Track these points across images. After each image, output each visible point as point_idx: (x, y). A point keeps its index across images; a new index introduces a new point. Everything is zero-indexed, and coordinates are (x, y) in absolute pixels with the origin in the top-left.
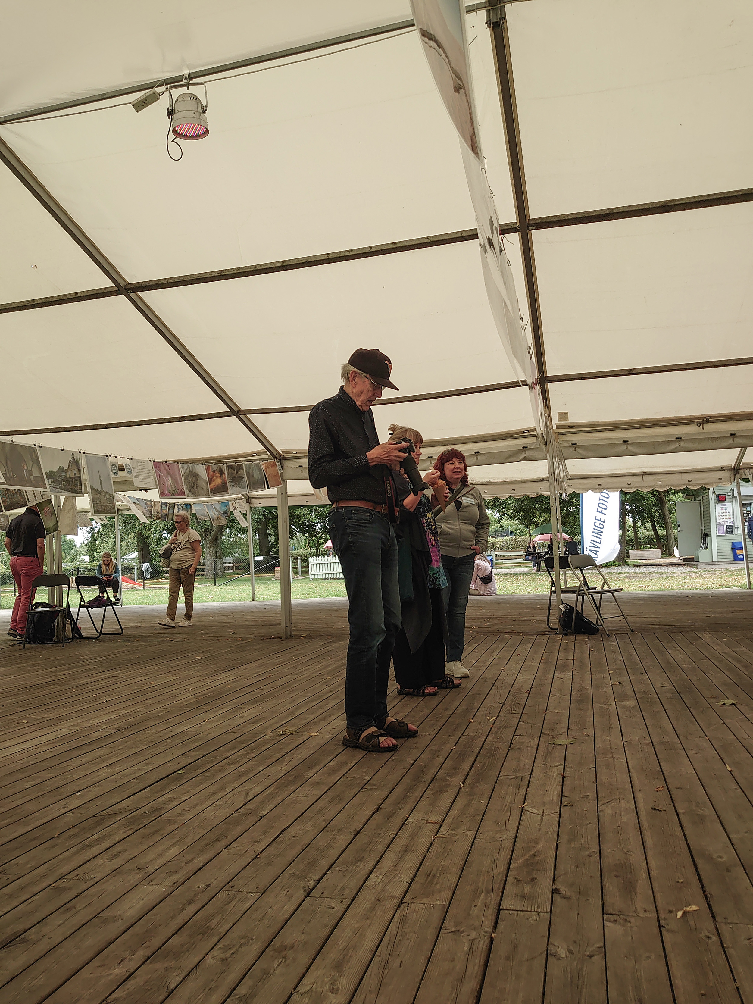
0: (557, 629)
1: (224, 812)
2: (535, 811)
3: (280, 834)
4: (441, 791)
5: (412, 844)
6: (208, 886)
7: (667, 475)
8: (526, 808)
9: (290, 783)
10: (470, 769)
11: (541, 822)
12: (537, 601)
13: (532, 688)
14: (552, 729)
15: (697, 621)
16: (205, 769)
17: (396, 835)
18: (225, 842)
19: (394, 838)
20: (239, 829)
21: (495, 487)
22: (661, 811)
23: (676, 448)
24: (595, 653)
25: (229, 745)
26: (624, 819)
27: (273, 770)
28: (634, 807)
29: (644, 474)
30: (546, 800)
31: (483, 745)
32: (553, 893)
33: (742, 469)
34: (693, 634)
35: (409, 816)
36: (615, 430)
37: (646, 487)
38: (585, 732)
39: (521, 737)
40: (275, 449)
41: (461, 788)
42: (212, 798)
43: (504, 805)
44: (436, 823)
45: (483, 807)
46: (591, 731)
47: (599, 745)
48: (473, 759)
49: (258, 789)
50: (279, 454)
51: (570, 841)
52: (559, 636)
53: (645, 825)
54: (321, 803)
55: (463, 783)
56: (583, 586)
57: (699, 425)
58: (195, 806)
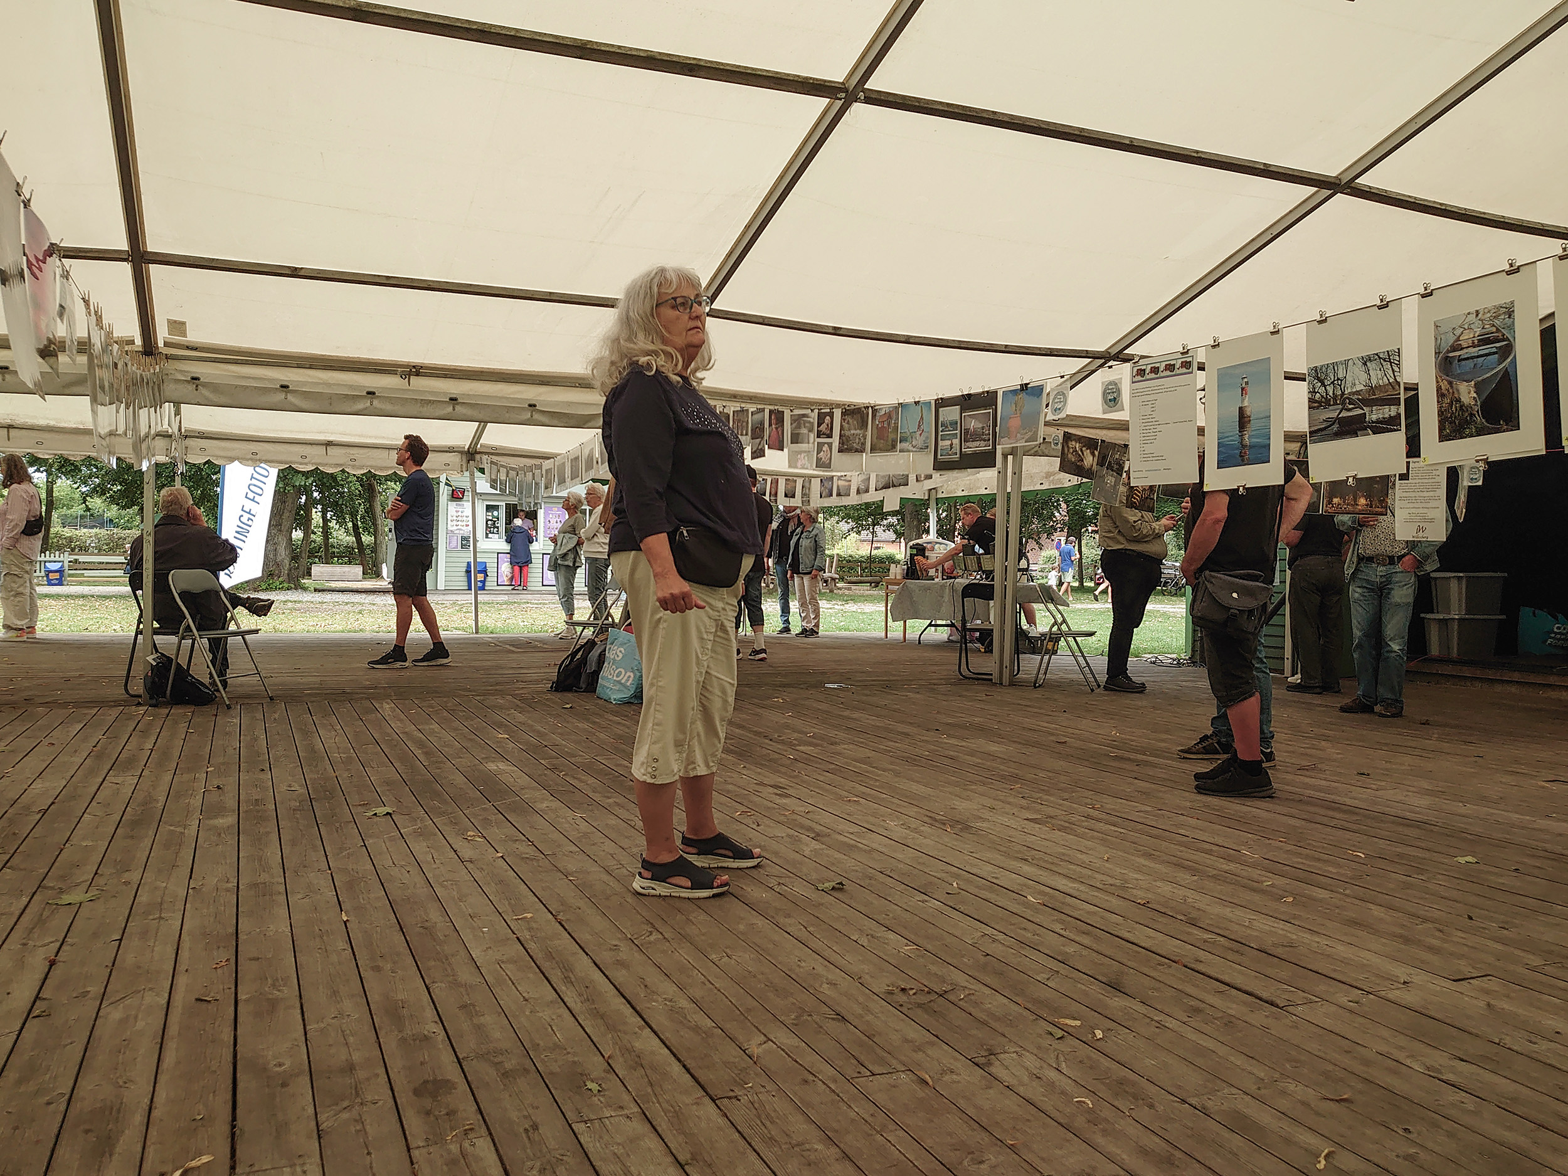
0: (140, 696)
7: (366, 450)
13: (53, 803)
14: (63, 878)
15: (380, 683)
21: (61, 436)
22: (209, 1001)
23: (366, 408)
24: (195, 737)
28: (165, 1003)
29: (329, 444)
33: (480, 453)
34: (367, 703)
36: (268, 364)
37: (330, 465)
38: (126, 876)
46: (136, 875)
47: (143, 897)
52: (141, 708)
53: (173, 1029)
57: (404, 377)
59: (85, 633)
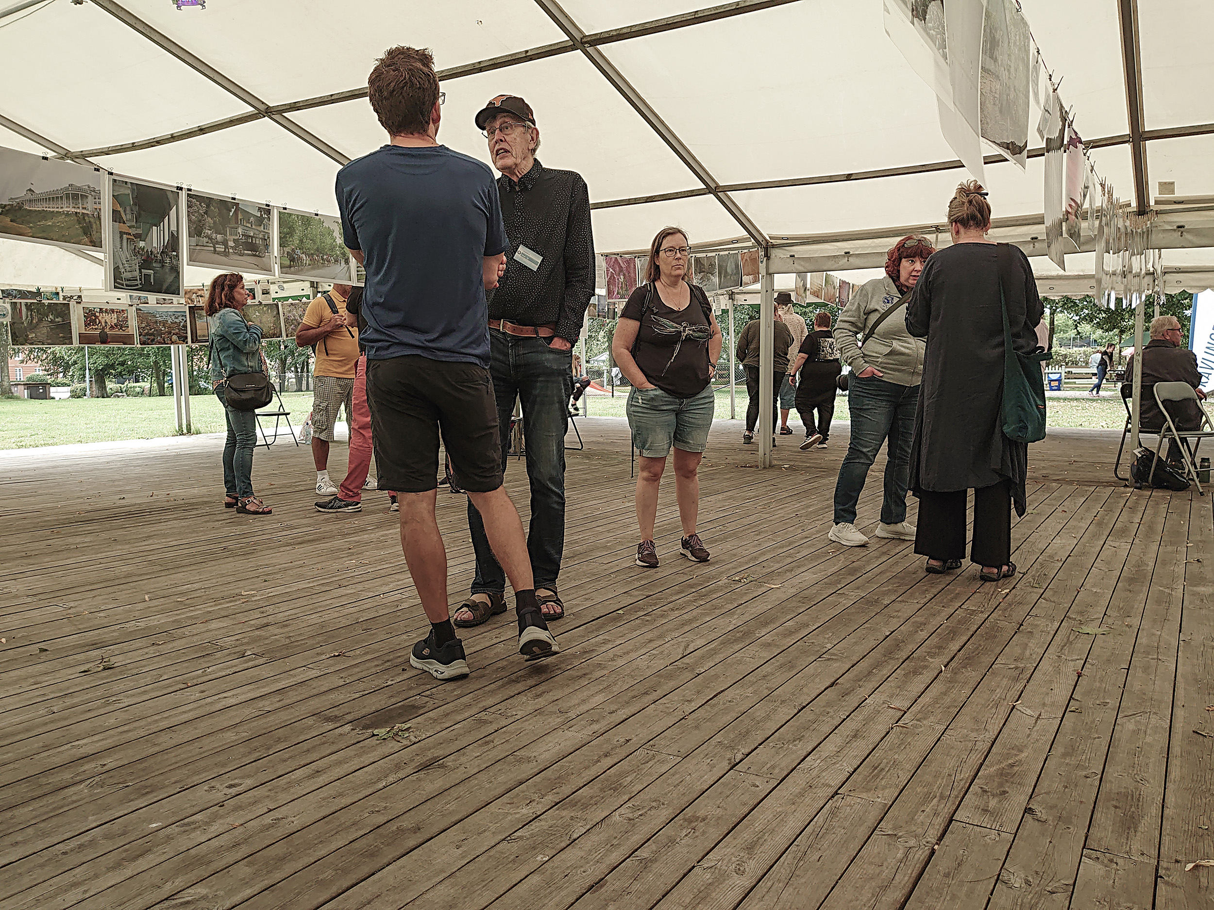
0: (1127, 480)
1: (659, 664)
2: (1029, 712)
3: (715, 696)
4: (916, 672)
5: (864, 730)
6: (628, 741)
8: (1019, 707)
9: (736, 641)
10: (959, 651)
11: (1034, 727)
12: (1110, 439)
13: (1069, 556)
14: (1081, 613)
16: (646, 612)
17: (848, 717)
18: (654, 696)
19: (844, 720)
20: (672, 684)
21: (1067, 282)
22: (1205, 736)
25: (676, 588)
26: (1149, 739)
27: (720, 621)
28: (1168, 726)
30: (1048, 701)
31: (983, 623)
32: (1025, 812)
35: (869, 696)
38: (1128, 620)
39: (1037, 618)
40: (761, 234)
42: (649, 645)
43: (991, 700)
44: (900, 710)
45: (963, 698)
46: (1136, 621)
47: (1143, 640)
48: (965, 638)
49: (700, 642)
50: (766, 240)
51: (1065, 755)
52: (1128, 489)
54: (767, 669)
55: (945, 667)
58: (628, 653)
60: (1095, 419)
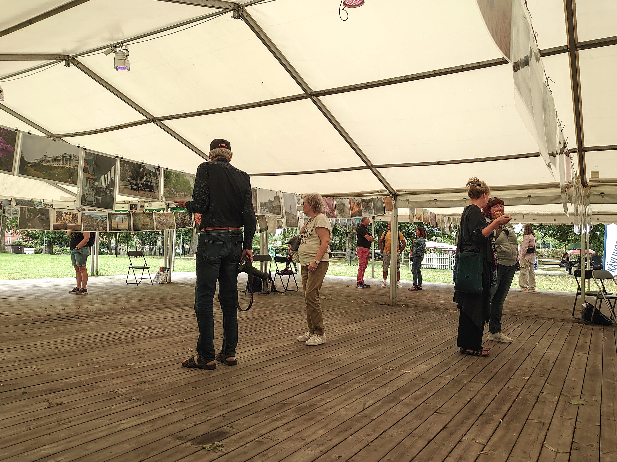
0: (580, 319)
1: (351, 414)
2: (552, 448)
3: (383, 433)
4: (487, 422)
5: (465, 455)
6: (340, 457)
8: (545, 445)
9: (390, 401)
10: (508, 411)
11: (556, 457)
12: (566, 297)
13: (557, 360)
14: (569, 392)
16: (341, 384)
17: (455, 447)
18: (350, 432)
19: (453, 449)
20: (359, 425)
24: (607, 340)
25: (355, 371)
27: (381, 391)
30: (561, 442)
31: (518, 396)
35: (464, 436)
38: (594, 398)
39: (546, 394)
40: (392, 189)
41: (500, 423)
42: (344, 403)
43: (530, 440)
44: (482, 444)
45: (515, 438)
46: (598, 398)
47: (604, 409)
48: (510, 404)
49: (371, 402)
50: (395, 192)
52: (581, 324)
54: (408, 418)
55: (502, 420)
56: (602, 292)
58: (334, 407)
59: (550, 290)
60: (557, 286)
